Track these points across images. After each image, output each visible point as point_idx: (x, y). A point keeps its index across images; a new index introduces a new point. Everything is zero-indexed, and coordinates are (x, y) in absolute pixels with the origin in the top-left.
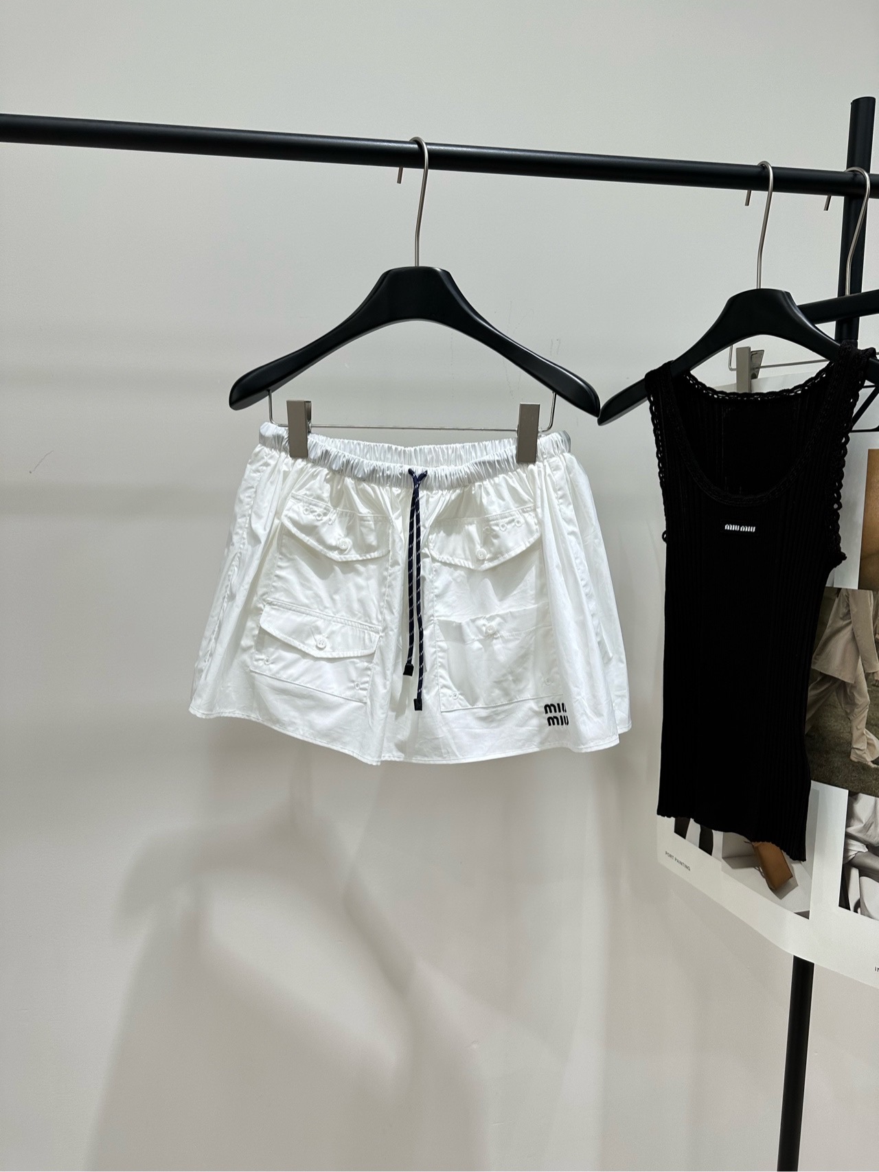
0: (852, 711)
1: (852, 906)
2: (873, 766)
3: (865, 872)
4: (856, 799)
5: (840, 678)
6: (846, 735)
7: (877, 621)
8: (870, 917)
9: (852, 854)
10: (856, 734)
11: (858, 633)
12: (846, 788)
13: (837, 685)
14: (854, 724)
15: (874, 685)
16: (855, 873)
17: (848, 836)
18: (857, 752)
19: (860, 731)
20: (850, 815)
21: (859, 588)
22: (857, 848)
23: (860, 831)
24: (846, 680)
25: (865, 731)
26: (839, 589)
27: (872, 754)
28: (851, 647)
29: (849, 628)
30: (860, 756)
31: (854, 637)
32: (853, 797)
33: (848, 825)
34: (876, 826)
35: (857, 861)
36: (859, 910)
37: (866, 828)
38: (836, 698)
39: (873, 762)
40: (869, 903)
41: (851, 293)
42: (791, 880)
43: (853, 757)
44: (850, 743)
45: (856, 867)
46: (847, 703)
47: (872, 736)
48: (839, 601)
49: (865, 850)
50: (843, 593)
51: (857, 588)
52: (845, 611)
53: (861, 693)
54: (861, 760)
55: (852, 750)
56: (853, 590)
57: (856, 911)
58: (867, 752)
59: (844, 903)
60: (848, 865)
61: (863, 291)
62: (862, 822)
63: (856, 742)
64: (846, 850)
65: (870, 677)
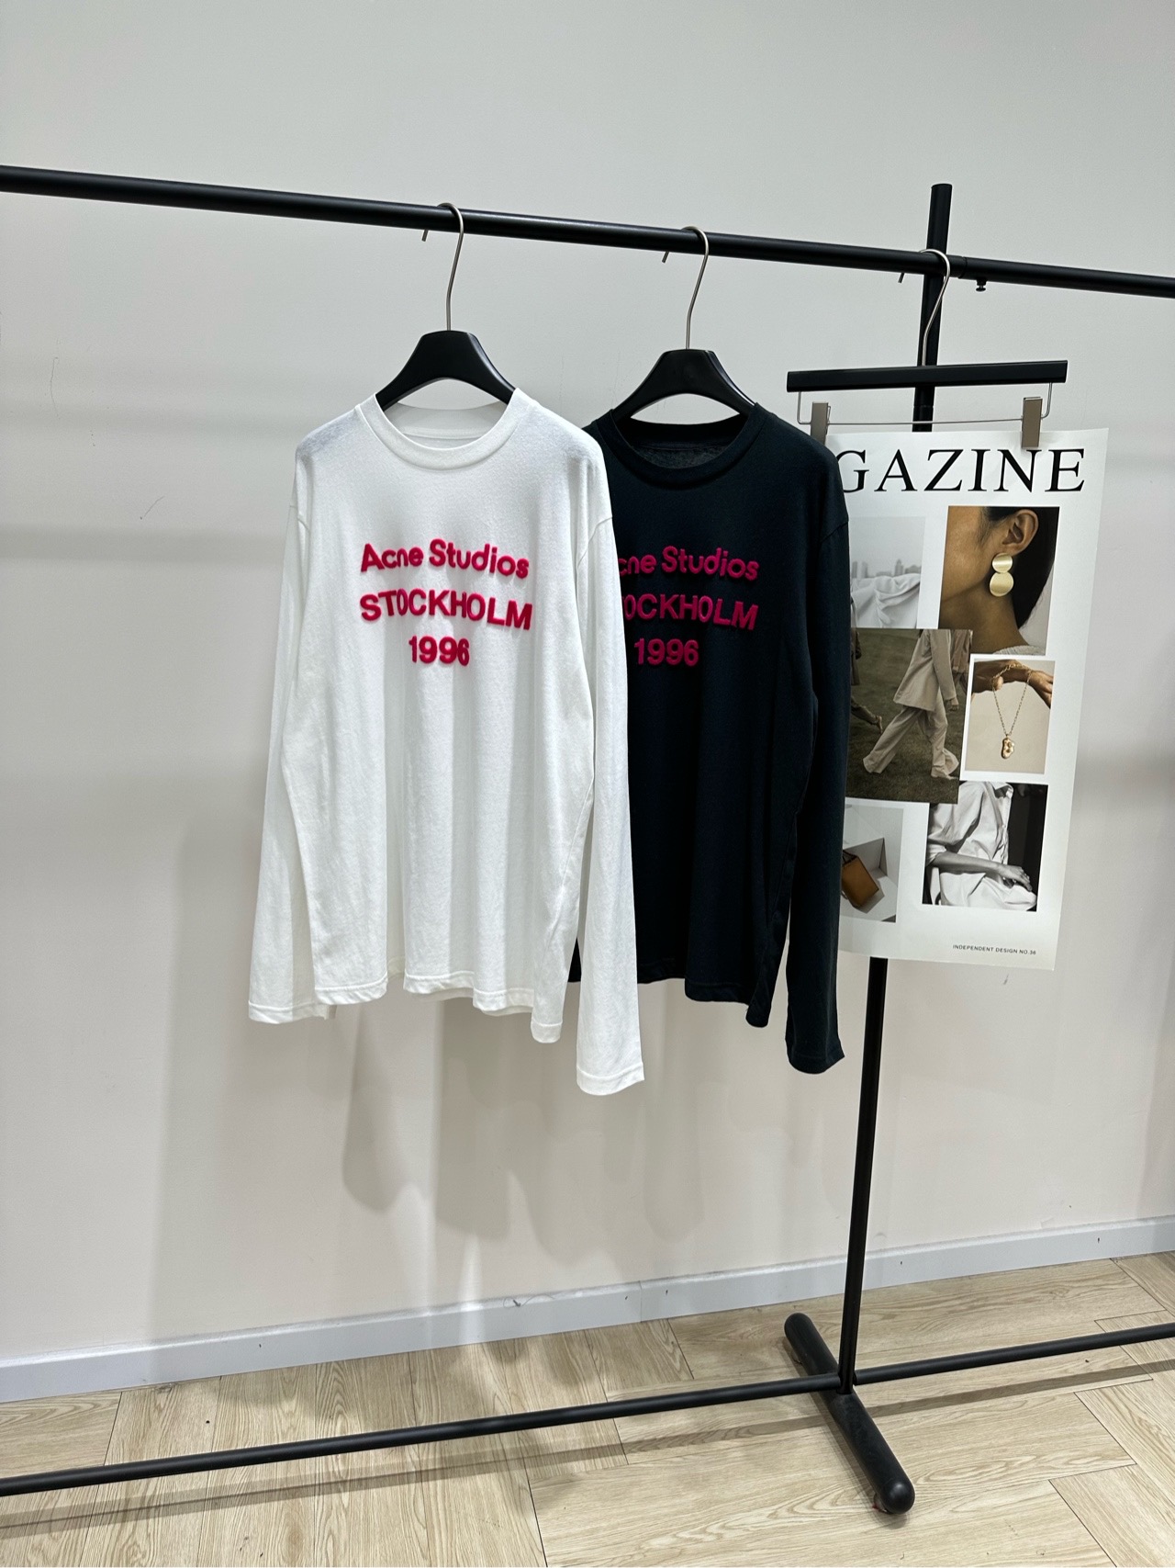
0: (933, 735)
1: (933, 900)
2: (950, 778)
3: (944, 868)
4: (936, 809)
5: (922, 708)
6: (927, 757)
7: (954, 656)
8: (949, 904)
9: (933, 856)
10: (936, 753)
11: (938, 667)
12: (927, 801)
13: (919, 714)
14: (934, 745)
15: (951, 710)
16: (935, 871)
17: (930, 842)
18: (937, 769)
19: (939, 751)
20: (932, 823)
21: (939, 628)
22: (937, 850)
23: (939, 836)
24: (928, 709)
25: (944, 750)
26: (921, 631)
27: (949, 769)
28: (932, 680)
29: (931, 662)
30: (940, 772)
31: (934, 671)
32: (933, 808)
33: (929, 833)
34: (953, 828)
35: (937, 861)
36: (940, 902)
37: (945, 831)
38: (918, 726)
39: (950, 775)
40: (947, 894)
41: (927, 364)
42: (878, 892)
43: (934, 774)
44: (931, 762)
45: (936, 866)
46: (928, 729)
47: (949, 753)
48: (921, 641)
49: (943, 850)
50: (925, 633)
51: (937, 628)
52: (926, 649)
53: (940, 719)
54: (940, 775)
55: (933, 769)
56: (934, 630)
57: (937, 903)
58: (946, 767)
59: (927, 899)
60: (929, 866)
61: (938, 364)
62: (940, 827)
63: (937, 760)
64: (928, 854)
65: (948, 703)
